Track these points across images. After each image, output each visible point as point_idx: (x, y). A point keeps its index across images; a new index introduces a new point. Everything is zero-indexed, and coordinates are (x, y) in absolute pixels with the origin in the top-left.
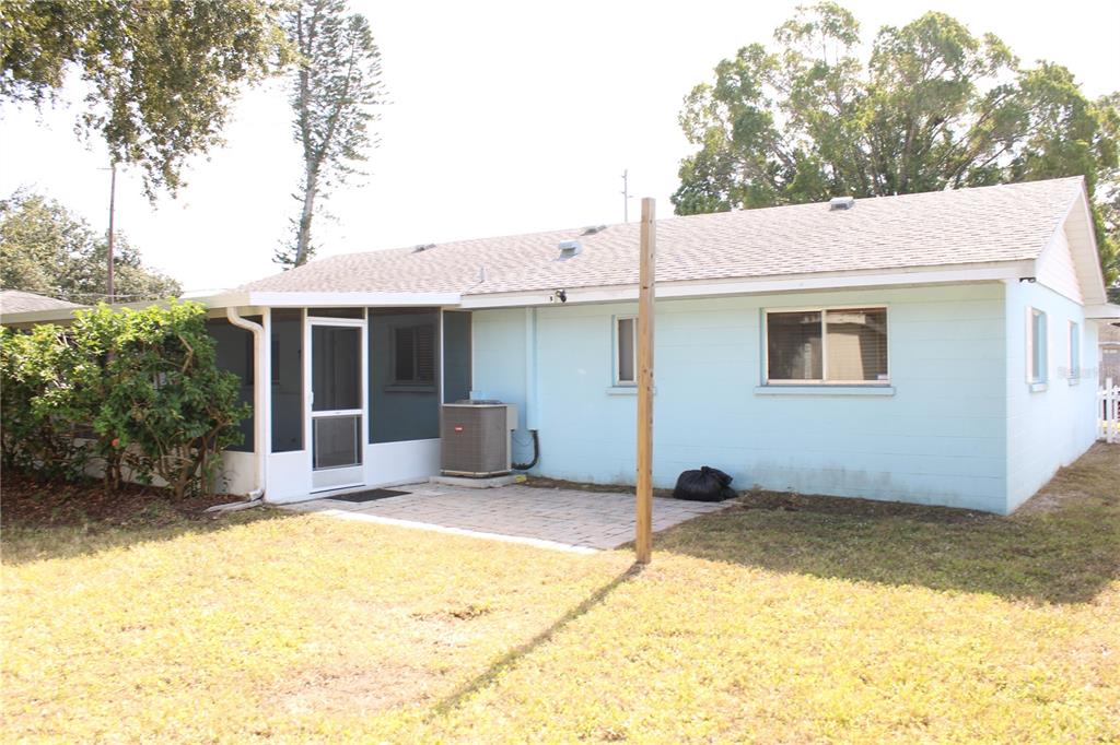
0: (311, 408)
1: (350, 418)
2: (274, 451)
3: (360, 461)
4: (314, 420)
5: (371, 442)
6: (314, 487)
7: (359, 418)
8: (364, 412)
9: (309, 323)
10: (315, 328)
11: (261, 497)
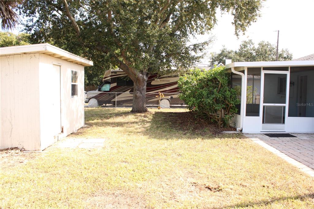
0: (263, 102)
1: (281, 107)
2: (247, 115)
3: (284, 122)
4: (264, 107)
5: (289, 116)
6: (262, 129)
7: (284, 107)
8: (287, 105)
9: (263, 73)
10: (265, 74)
11: (241, 131)
